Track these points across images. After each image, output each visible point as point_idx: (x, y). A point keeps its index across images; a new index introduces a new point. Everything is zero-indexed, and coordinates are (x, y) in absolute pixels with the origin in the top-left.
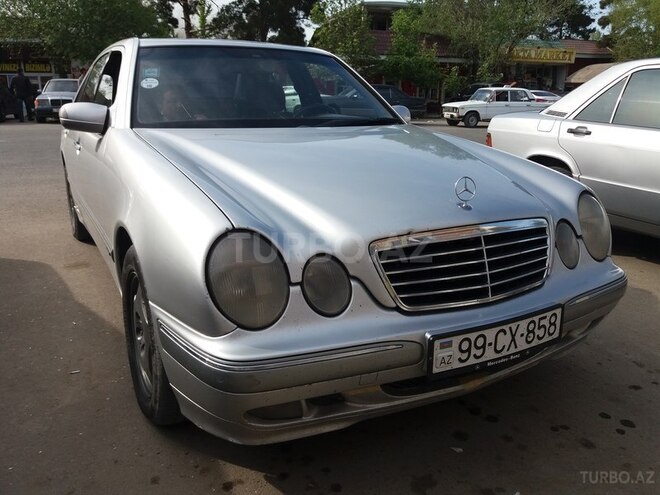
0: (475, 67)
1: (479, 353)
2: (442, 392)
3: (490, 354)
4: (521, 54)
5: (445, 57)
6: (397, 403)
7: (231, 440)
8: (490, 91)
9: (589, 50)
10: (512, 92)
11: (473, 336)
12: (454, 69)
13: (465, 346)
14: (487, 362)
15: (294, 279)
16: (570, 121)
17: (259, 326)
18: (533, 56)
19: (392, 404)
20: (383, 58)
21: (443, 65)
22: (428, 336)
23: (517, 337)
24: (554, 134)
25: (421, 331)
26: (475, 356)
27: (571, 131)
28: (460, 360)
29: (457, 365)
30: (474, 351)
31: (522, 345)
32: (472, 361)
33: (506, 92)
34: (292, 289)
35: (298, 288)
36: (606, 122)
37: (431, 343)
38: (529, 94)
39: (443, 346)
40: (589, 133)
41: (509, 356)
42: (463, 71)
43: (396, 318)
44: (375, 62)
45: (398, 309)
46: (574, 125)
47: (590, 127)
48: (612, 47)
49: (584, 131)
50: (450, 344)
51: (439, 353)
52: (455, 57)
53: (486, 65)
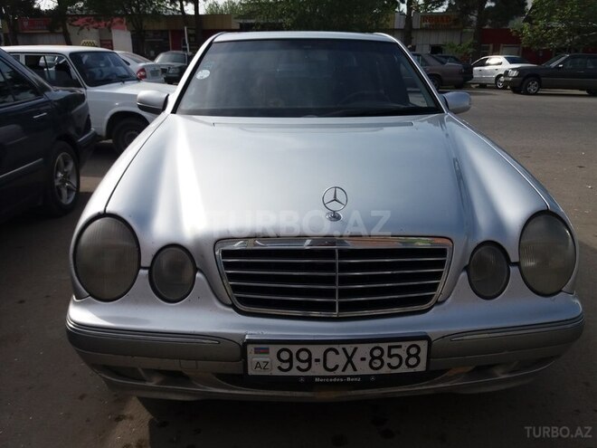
1: (304, 366)
2: (288, 394)
3: (317, 370)
6: (236, 392)
11: (293, 348)
13: (285, 356)
14: (314, 377)
15: (144, 263)
17: (106, 298)
19: (232, 392)
22: (247, 338)
23: (356, 360)
25: (243, 332)
26: (298, 368)
28: (280, 369)
29: (277, 372)
30: (296, 363)
31: (363, 369)
32: (295, 372)
34: (141, 271)
35: (146, 272)
39: (257, 351)
41: (345, 377)
45: (233, 306)
50: (266, 351)
51: (254, 357)
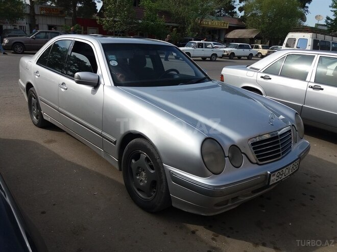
0: (184, 29)
3: (283, 177)
4: (204, 23)
5: (169, 22)
7: (202, 214)
8: (195, 43)
9: (234, 23)
10: (205, 43)
11: (280, 171)
12: (174, 29)
13: (278, 175)
14: (282, 179)
15: (227, 155)
16: (261, 72)
18: (210, 24)
20: (140, 21)
21: (168, 26)
22: (269, 173)
23: (290, 170)
24: (254, 78)
25: (266, 171)
26: (280, 178)
27: (262, 77)
28: (277, 180)
29: (275, 182)
30: (280, 176)
31: (291, 172)
32: (279, 180)
33: (202, 44)
34: (226, 158)
35: (228, 158)
36: (277, 75)
37: (270, 175)
38: (213, 45)
39: (273, 176)
40: (270, 79)
41: (287, 177)
42: (178, 31)
43: (257, 166)
44: (135, 23)
45: (257, 163)
46: (264, 75)
47: (271, 76)
48: (245, 22)
49: (268, 77)
50: (275, 175)
51: (272, 178)
52: (174, 23)
53: (189, 28)
